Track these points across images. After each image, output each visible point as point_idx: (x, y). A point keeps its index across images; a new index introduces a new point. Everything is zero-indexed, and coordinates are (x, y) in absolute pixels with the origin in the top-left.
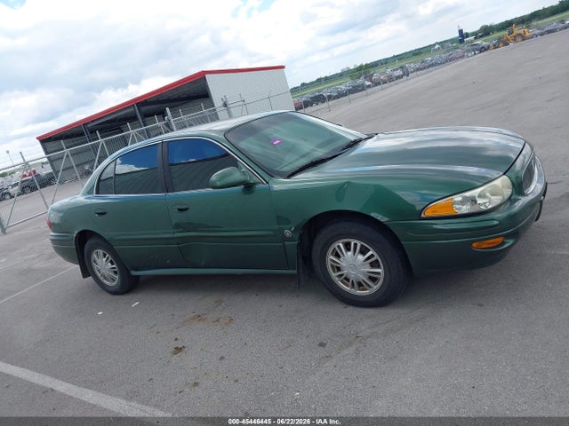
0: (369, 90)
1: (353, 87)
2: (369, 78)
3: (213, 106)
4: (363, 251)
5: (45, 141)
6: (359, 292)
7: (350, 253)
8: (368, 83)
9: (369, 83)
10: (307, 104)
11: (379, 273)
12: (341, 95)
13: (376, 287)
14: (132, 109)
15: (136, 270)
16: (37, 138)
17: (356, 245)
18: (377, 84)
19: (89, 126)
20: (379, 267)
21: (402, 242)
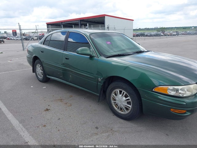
0: (161, 37)
1: (157, 34)
2: (163, 32)
3: (105, 27)
4: (126, 96)
5: (48, 24)
6: (120, 112)
7: (121, 95)
8: (162, 34)
9: (163, 34)
10: (137, 36)
11: (129, 107)
12: (151, 36)
13: (127, 112)
14: (78, 21)
15: (49, 75)
16: (46, 23)
18: (165, 35)
19: (63, 23)
20: (130, 105)
21: (142, 98)
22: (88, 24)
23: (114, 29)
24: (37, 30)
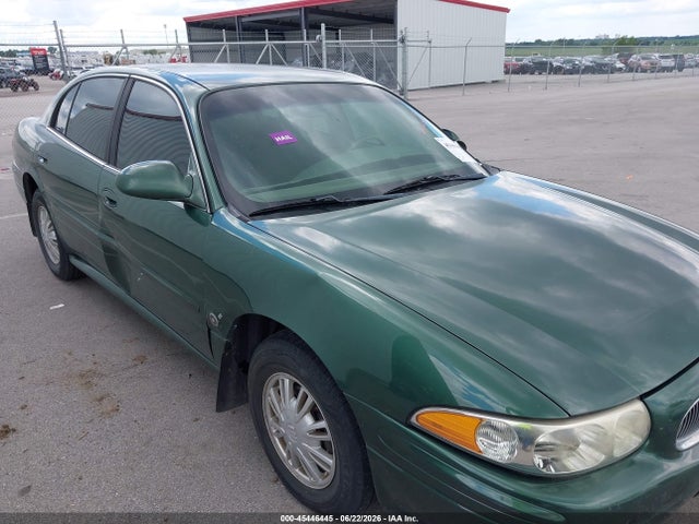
0: (616, 76)
1: (598, 65)
2: (624, 58)
3: (395, 37)
5: (193, 24)
8: (619, 65)
9: (622, 65)
10: (523, 70)
11: (328, 465)
12: (575, 70)
14: (298, 13)
16: (185, 19)
17: (305, 397)
18: (631, 70)
19: (244, 20)
20: (331, 455)
21: (367, 446)
22: (323, 25)
23: (426, 44)
24: (125, 47)
